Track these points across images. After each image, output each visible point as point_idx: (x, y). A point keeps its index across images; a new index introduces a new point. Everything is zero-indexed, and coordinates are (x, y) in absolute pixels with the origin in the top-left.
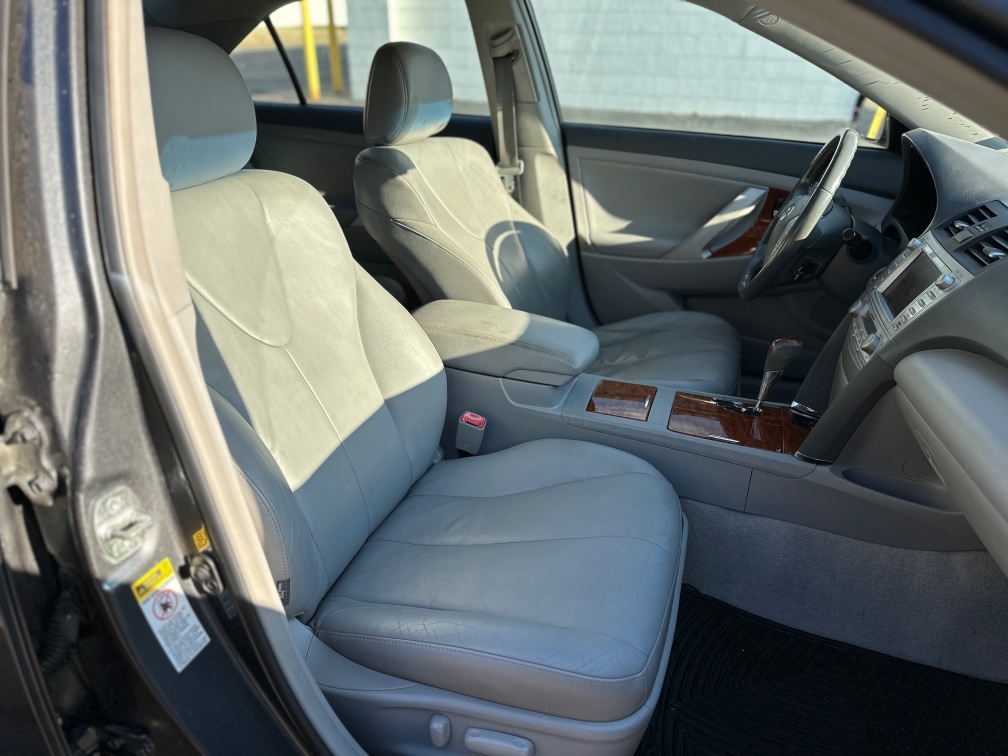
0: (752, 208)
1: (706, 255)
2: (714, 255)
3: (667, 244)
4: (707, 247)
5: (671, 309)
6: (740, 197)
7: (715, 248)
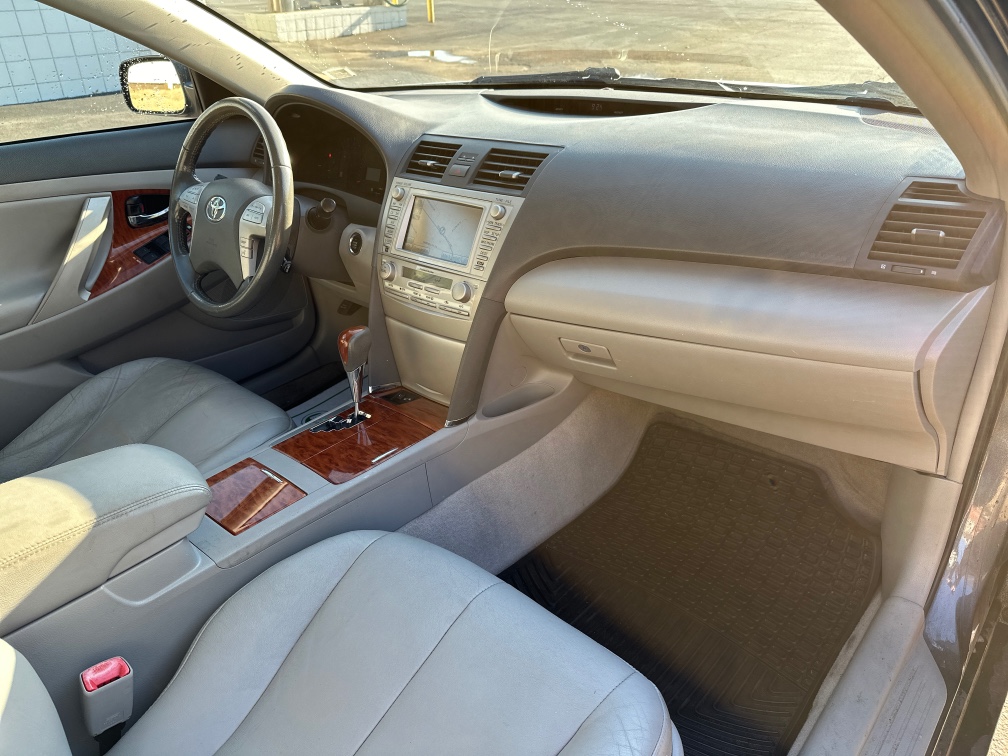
0: (106, 220)
1: (86, 295)
2: (95, 291)
3: (29, 302)
4: (82, 287)
5: (83, 381)
6: (85, 214)
7: (90, 283)
